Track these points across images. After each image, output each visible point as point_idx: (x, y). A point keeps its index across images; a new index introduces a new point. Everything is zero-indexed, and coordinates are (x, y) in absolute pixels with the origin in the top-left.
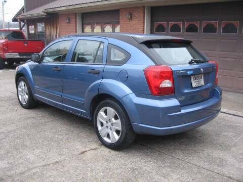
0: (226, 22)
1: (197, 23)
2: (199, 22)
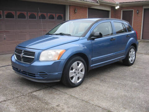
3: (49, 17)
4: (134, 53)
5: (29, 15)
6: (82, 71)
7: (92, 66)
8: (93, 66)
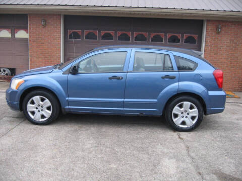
0: (137, 33)
1: (112, 33)
2: (114, 32)
3: (169, 39)
5: (135, 35)
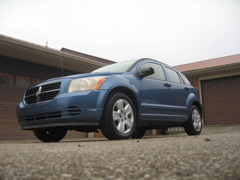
4: (199, 116)
6: (129, 116)
7: (142, 114)
8: (144, 115)
